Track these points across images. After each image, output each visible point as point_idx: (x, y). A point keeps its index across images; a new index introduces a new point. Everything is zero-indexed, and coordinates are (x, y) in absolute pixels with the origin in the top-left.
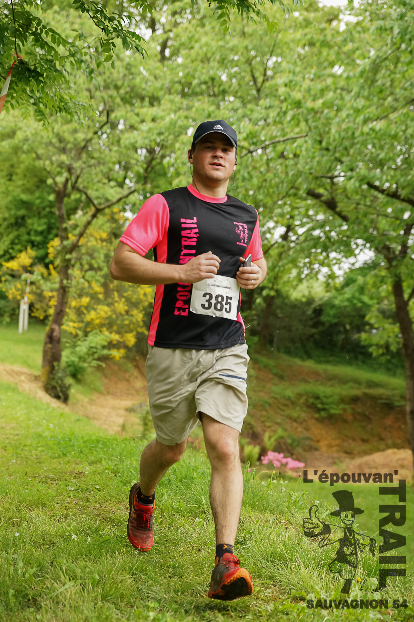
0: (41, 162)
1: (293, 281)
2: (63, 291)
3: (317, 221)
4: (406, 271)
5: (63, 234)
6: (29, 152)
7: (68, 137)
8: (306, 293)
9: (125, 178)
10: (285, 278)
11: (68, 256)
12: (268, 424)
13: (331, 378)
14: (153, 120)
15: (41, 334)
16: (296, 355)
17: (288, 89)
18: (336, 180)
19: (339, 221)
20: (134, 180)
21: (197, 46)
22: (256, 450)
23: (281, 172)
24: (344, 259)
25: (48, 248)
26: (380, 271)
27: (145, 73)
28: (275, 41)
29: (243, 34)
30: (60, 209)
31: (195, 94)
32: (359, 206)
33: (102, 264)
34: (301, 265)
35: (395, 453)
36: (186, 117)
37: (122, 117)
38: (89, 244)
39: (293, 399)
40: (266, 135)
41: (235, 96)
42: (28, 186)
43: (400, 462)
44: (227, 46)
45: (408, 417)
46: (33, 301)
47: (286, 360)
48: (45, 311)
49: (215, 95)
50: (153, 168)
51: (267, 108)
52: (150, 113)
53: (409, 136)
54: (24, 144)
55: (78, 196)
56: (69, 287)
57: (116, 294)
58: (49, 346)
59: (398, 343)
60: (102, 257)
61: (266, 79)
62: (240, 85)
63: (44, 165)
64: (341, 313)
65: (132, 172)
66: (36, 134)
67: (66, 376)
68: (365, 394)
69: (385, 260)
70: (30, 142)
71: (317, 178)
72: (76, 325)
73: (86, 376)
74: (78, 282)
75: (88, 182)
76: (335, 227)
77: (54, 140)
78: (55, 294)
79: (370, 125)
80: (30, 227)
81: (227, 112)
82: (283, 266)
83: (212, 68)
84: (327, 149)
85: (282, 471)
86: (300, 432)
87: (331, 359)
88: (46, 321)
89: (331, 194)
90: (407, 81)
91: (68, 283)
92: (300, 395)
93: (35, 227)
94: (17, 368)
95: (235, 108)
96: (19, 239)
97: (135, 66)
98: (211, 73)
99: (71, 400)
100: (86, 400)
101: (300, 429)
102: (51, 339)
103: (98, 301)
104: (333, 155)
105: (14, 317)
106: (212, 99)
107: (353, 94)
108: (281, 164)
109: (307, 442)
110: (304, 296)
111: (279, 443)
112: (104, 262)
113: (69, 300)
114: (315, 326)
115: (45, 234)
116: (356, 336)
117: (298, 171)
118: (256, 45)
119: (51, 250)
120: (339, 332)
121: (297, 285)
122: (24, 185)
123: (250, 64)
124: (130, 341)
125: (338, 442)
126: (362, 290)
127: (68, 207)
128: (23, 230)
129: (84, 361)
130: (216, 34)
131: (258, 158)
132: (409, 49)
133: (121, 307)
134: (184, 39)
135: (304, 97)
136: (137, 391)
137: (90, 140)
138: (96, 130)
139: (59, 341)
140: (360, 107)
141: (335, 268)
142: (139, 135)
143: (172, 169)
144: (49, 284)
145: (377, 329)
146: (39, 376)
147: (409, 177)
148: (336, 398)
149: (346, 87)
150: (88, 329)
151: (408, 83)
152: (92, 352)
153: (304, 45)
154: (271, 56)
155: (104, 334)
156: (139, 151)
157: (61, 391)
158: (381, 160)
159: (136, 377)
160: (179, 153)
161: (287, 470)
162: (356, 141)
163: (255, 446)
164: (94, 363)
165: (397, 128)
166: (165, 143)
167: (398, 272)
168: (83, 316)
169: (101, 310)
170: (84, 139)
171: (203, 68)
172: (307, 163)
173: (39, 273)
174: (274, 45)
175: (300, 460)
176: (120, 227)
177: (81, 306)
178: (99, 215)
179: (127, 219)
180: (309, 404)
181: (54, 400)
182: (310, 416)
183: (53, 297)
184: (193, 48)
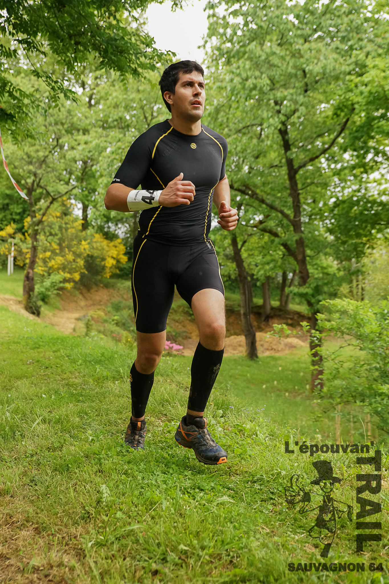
0: (18, 170)
2: (34, 249)
5: (33, 214)
7: (33, 154)
9: (69, 179)
11: (36, 228)
14: (86, 143)
15: (22, 275)
20: (75, 180)
21: (110, 98)
25: (24, 223)
27: (80, 115)
28: (158, 95)
29: (138, 91)
31: (110, 127)
33: (57, 232)
35: (235, 338)
36: (105, 141)
37: (66, 142)
41: (135, 129)
43: (238, 343)
44: (129, 98)
45: (242, 317)
46: (16, 256)
48: (24, 261)
49: (123, 128)
50: (86, 173)
52: (83, 139)
56: (37, 246)
57: (67, 250)
58: (27, 282)
59: (235, 274)
60: (57, 227)
61: (153, 118)
62: (137, 122)
63: (19, 172)
65: (74, 176)
66: (13, 153)
67: (38, 300)
70: (10, 158)
72: (43, 269)
73: (50, 300)
74: (43, 244)
75: (47, 182)
77: (25, 157)
78: (29, 250)
80: (12, 210)
83: (120, 111)
85: (170, 352)
86: (180, 328)
88: (25, 268)
90: (236, 119)
91: (37, 244)
92: (179, 307)
93: (16, 210)
94: (7, 296)
96: (5, 218)
97: (74, 111)
98: (120, 114)
99: (42, 314)
100: (51, 314)
101: (180, 327)
102: (27, 278)
103: (56, 254)
105: (5, 265)
106: (121, 130)
109: (185, 334)
112: (58, 230)
113: (38, 255)
115: (22, 214)
118: (146, 98)
119: (26, 224)
123: (143, 109)
124: (76, 278)
127: (35, 197)
128: (7, 212)
129: (49, 291)
130: (122, 91)
132: (236, 100)
133: (70, 257)
134: (103, 94)
136: (82, 308)
137: (47, 156)
138: (50, 150)
139: (33, 279)
142: (77, 152)
143: (98, 173)
144: (25, 245)
145: (224, 266)
146: (21, 301)
147: (239, 176)
150: (51, 271)
151: (236, 121)
152: (53, 285)
154: (155, 104)
155: (60, 274)
156: (78, 163)
157: (36, 310)
159: (81, 300)
160: (101, 163)
161: (173, 350)
164: (55, 292)
166: (93, 157)
168: (47, 263)
169: (58, 259)
170: (43, 156)
171: (115, 111)
173: (19, 238)
174: (157, 98)
175: (180, 345)
176: (68, 209)
177: (46, 258)
178: (54, 202)
179: (72, 204)
180: (185, 312)
181: (31, 315)
182: (186, 318)
183: (28, 252)
184: (108, 99)
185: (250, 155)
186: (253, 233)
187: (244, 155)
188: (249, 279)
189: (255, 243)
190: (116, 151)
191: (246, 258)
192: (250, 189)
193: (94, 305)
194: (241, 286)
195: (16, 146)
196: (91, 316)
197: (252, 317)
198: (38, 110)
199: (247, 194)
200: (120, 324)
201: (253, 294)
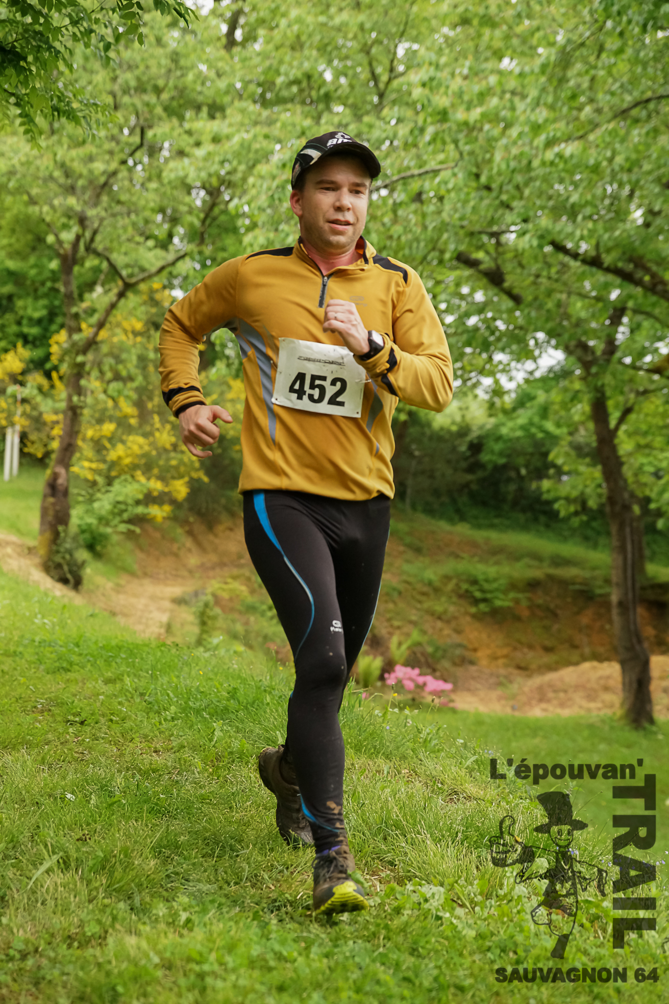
0: (36, 209)
2: (74, 413)
3: (473, 303)
4: (613, 383)
5: (73, 324)
6: (18, 192)
7: (77, 166)
8: (458, 419)
9: (170, 236)
11: (80, 359)
12: (396, 623)
13: (496, 552)
14: (216, 140)
15: (38, 481)
16: (442, 516)
17: (427, 91)
18: (504, 238)
19: (508, 303)
20: (185, 239)
21: (283, 22)
22: (377, 663)
23: (416, 224)
24: (513, 364)
25: (50, 346)
26: (572, 382)
27: (203, 68)
28: (408, 16)
29: (358, 4)
30: (67, 284)
31: (281, 101)
32: (540, 280)
33: (134, 371)
35: (594, 668)
36: (266, 137)
37: (165, 137)
38: (115, 340)
39: (437, 584)
40: (392, 165)
41: (345, 105)
42: (17, 246)
43: (602, 682)
44: (331, 24)
45: (615, 612)
46: (27, 430)
47: (426, 523)
48: (45, 445)
49: (313, 103)
50: (214, 219)
52: (208, 129)
53: (617, 168)
54: (9, 180)
55: (95, 262)
57: (156, 418)
58: (51, 500)
59: (600, 496)
60: (134, 359)
61: (393, 75)
62: (352, 87)
63: (41, 212)
64: (512, 450)
65: (182, 226)
66: (28, 163)
67: (77, 548)
68: (549, 577)
69: (579, 365)
70: (18, 176)
71: (472, 234)
72: (94, 466)
73: (109, 548)
74: (96, 399)
75: (111, 241)
76: (503, 313)
77: (57, 174)
78: (61, 417)
79: (556, 149)
80: (21, 313)
83: (308, 59)
84: (488, 188)
85: (417, 697)
86: (447, 636)
87: (496, 521)
88: (47, 461)
89: (495, 260)
90: (615, 80)
91: (79, 401)
92: (447, 578)
93: (30, 312)
95: (344, 122)
96: (3, 332)
97: (186, 56)
98: (307, 65)
99: (86, 586)
100: (110, 585)
101: (446, 632)
102: (53, 487)
103: (130, 429)
104: (497, 197)
106: (307, 108)
107: (529, 100)
108: (415, 212)
109: (458, 652)
110: (453, 423)
111: (414, 653)
112: (137, 367)
113: (83, 429)
114: (471, 469)
115: (45, 323)
117: (443, 222)
118: (377, 22)
119: (54, 349)
120: (509, 480)
122: (10, 245)
123: (368, 53)
124: (178, 492)
125: (505, 651)
126: (544, 411)
127: (81, 280)
128: (9, 317)
129: (107, 524)
130: (314, 5)
131: (380, 202)
132: (618, 30)
133: (165, 437)
134: (264, 12)
135: (453, 105)
136: (190, 572)
137: (114, 173)
138: (123, 156)
139: (66, 493)
140: (540, 121)
142: (191, 164)
143: (247, 222)
144: (50, 402)
145: (568, 473)
146: (35, 548)
147: (617, 233)
148: (503, 582)
149: (519, 89)
150: (113, 474)
151: (618, 85)
152: (119, 508)
153: (455, 24)
154: (401, 39)
155: (138, 481)
156: (194, 192)
157: (71, 572)
158: (573, 206)
159: (190, 550)
160: (253, 192)
161: (425, 694)
162: (533, 174)
163: (375, 657)
164: (123, 527)
165: (599, 154)
166: (232, 178)
167: (599, 383)
168: (105, 452)
169: (133, 442)
170: (104, 172)
171: (293, 58)
172: (456, 210)
173: (35, 384)
174: (406, 23)
175: (445, 681)
177: (102, 437)
178: (130, 295)
180: (462, 591)
181: (59, 586)
182: (462, 610)
183: (57, 422)
184: (277, 26)
185: (651, 178)
186: (652, 387)
187: (634, 177)
188: (636, 509)
189: (654, 415)
191: (630, 454)
192: (647, 270)
193: (222, 565)
194: (614, 529)
195: (35, 145)
196: (214, 595)
197: (641, 611)
199: (638, 283)
201: (647, 552)
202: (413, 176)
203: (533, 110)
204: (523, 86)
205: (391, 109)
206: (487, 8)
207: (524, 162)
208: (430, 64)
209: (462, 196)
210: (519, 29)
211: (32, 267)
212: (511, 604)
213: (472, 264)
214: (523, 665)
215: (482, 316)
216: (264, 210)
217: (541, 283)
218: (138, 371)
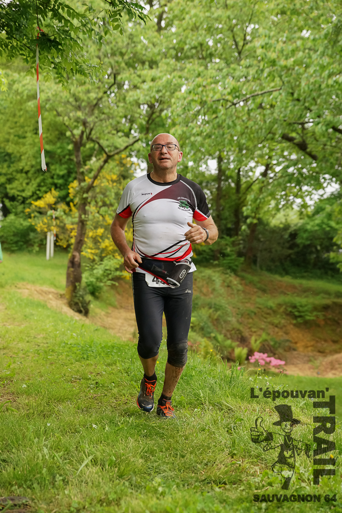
0: (61, 118)
1: (272, 211)
2: (82, 224)
3: (292, 160)
5: (81, 177)
6: (51, 110)
7: (82, 96)
8: (284, 221)
9: (130, 130)
10: (266, 209)
11: (85, 195)
12: (253, 330)
13: (306, 291)
14: (153, 80)
15: (65, 260)
16: (276, 272)
17: (264, 51)
18: (306, 125)
19: (309, 160)
20: (138, 131)
21: (187, 17)
22: (245, 351)
23: (260, 120)
24: (314, 192)
25: (69, 189)
27: (145, 41)
28: (253, 11)
29: (226, 6)
30: (77, 157)
31: (187, 58)
32: (326, 147)
33: (113, 201)
34: (279, 197)
36: (180, 77)
37: (126, 78)
38: (102, 185)
39: (275, 308)
40: (247, 89)
41: (220, 58)
42: (50, 138)
44: (213, 16)
46: (58, 233)
47: (268, 277)
48: (68, 241)
49: (204, 58)
50: (153, 120)
51: (247, 67)
52: (149, 74)
54: (46, 104)
55: (92, 145)
56: (86, 221)
58: (72, 269)
60: (113, 195)
61: (246, 42)
62: (224, 48)
63: (63, 120)
64: (313, 236)
65: (136, 124)
66: (55, 95)
67: (86, 294)
68: (335, 303)
70: (51, 102)
71: (290, 124)
72: (93, 251)
73: (102, 293)
74: (94, 216)
76: (307, 165)
77: (71, 100)
78: (75, 226)
79: (334, 79)
80: (53, 172)
81: (214, 71)
82: (263, 198)
83: (201, 36)
84: (298, 100)
85: (266, 368)
86: (281, 336)
87: (305, 274)
88: (69, 249)
89: (302, 137)
91: (85, 217)
92: (280, 305)
93: (58, 172)
94: (45, 288)
95: (220, 68)
96: (44, 183)
97: (137, 36)
98: (200, 39)
99: (91, 313)
100: (103, 313)
101: (280, 334)
102: (73, 263)
104: (303, 105)
105: (42, 246)
106: (201, 61)
107: (319, 53)
108: (260, 114)
109: (287, 344)
110: (281, 223)
111: (264, 345)
112: (115, 199)
113: (87, 231)
114: (291, 248)
115: (66, 177)
116: (326, 255)
117: (274, 119)
118: (236, 15)
119: (71, 191)
120: (311, 253)
121: (275, 214)
122: (47, 137)
123: (232, 31)
125: (312, 343)
126: (329, 216)
127: (84, 154)
128: (47, 174)
129: (101, 281)
130: (203, 7)
131: (241, 109)
134: (176, 12)
135: (278, 57)
137: (101, 98)
138: (106, 90)
139: (79, 265)
140: (325, 64)
141: (307, 199)
142: (141, 93)
143: (169, 121)
144: (70, 218)
146: (64, 294)
148: (310, 306)
149: (313, 47)
150: (103, 255)
152: (107, 273)
153: (277, 14)
154: (249, 24)
155: (116, 259)
156: (142, 107)
157: (83, 307)
160: (174, 106)
161: (271, 367)
162: (322, 92)
163: (243, 348)
164: (109, 283)
166: (163, 99)
168: (99, 244)
170: (96, 98)
171: (193, 35)
172: (281, 112)
173: (62, 209)
174: (252, 15)
175: (280, 359)
176: (127, 170)
177: (97, 236)
178: (109, 161)
179: (133, 163)
180: (288, 312)
181: (77, 314)
182: (289, 322)
183: (74, 229)
184: (184, 19)
190: (194, 89)
195: (61, 85)
198: (90, 37)
200: (197, 328)
202: (258, 95)
203: (321, 58)
204: (315, 45)
205: (245, 60)
206: (295, 5)
207: (317, 85)
208: (266, 36)
209: (284, 105)
210: (312, 16)
211: (59, 148)
212: (314, 318)
213: (290, 140)
214: (321, 350)
215: (296, 167)
216: (180, 116)
217: (327, 149)
218: (115, 201)
